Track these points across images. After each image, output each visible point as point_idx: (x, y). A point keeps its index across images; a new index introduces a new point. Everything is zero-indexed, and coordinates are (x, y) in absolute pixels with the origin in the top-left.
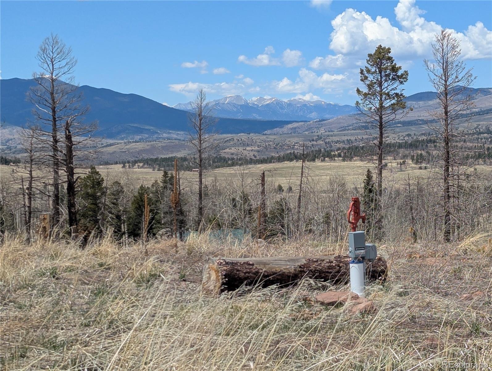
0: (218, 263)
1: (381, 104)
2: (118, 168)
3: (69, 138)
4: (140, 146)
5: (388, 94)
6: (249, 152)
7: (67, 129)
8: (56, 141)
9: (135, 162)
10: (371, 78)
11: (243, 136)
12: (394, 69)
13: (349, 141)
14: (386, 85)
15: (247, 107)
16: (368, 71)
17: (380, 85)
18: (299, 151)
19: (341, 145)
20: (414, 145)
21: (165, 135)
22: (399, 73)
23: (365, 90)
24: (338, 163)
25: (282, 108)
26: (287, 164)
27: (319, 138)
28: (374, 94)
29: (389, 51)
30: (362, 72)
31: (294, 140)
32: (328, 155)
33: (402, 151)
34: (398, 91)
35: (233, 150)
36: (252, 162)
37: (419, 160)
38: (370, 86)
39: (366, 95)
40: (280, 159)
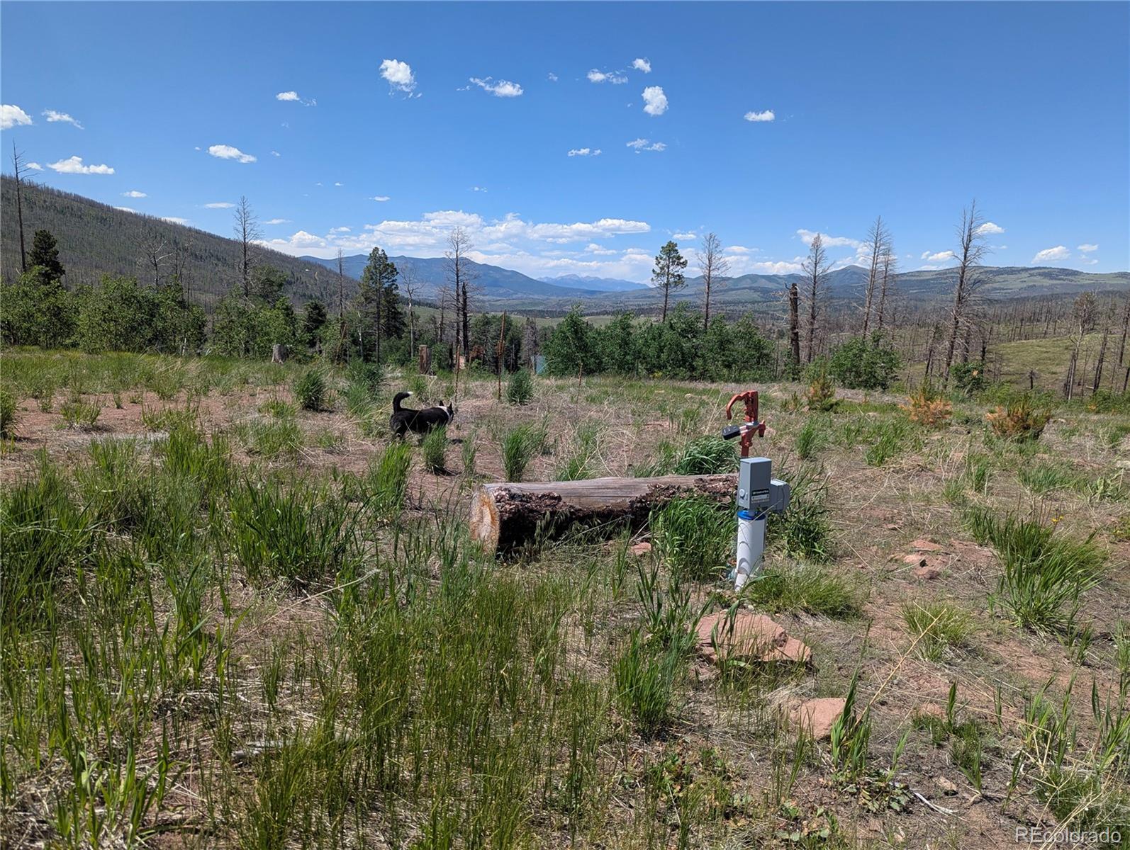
0: (496, 498)
1: (668, 281)
5: (673, 275)
10: (662, 262)
12: (679, 258)
13: (639, 305)
14: (671, 268)
16: (661, 258)
17: (668, 268)
19: (634, 307)
22: (682, 261)
23: (658, 271)
27: (621, 302)
28: (663, 274)
29: (676, 245)
30: (657, 258)
34: (679, 273)
38: (662, 268)
39: (658, 274)
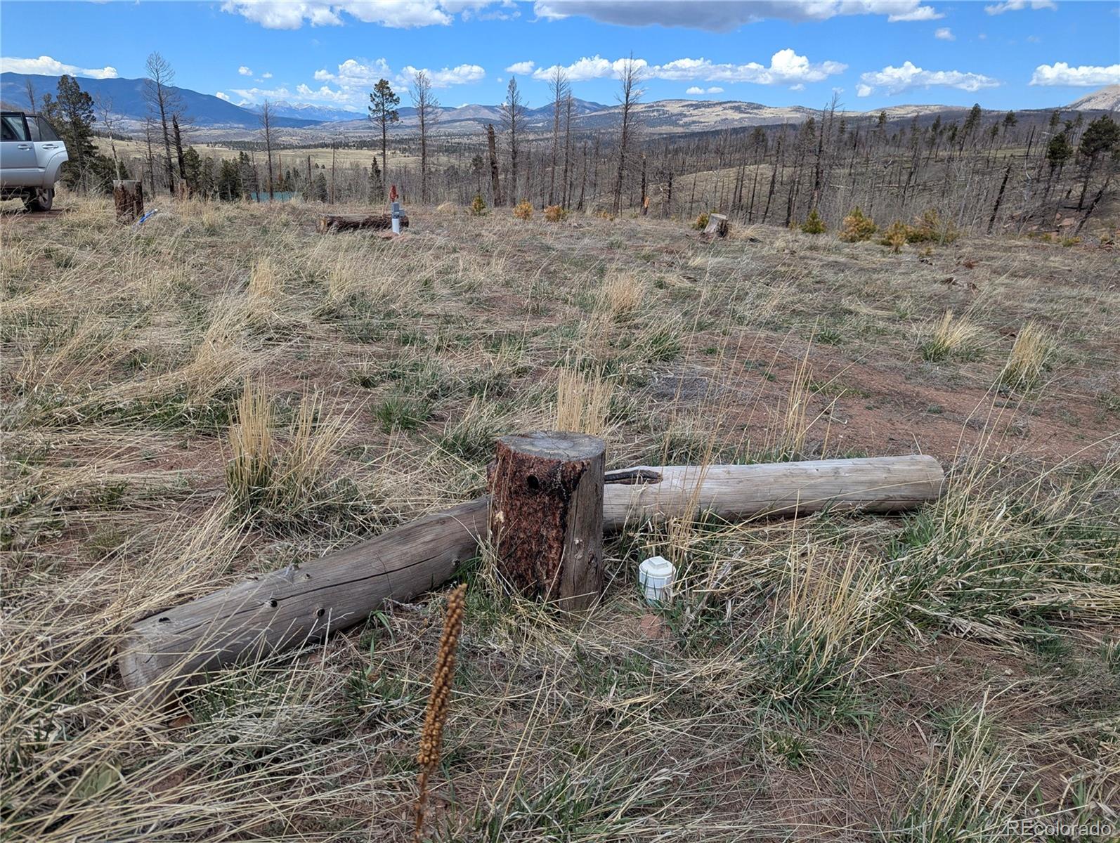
2: (205, 146)
3: (176, 127)
4: (219, 132)
5: (388, 111)
6: (295, 141)
7: (174, 120)
8: (165, 128)
9: (216, 143)
11: (290, 130)
12: (391, 95)
13: (360, 137)
14: (386, 105)
15: (290, 109)
16: (375, 95)
17: (383, 105)
18: (328, 141)
19: (355, 139)
20: (401, 141)
21: (236, 126)
22: (394, 98)
23: (374, 108)
24: (353, 151)
25: (315, 111)
26: (320, 149)
27: (341, 133)
28: (379, 111)
29: (387, 83)
30: (371, 96)
31: (324, 134)
32: (347, 145)
33: (393, 145)
34: (394, 109)
35: (283, 139)
36: (297, 147)
37: (404, 150)
38: (377, 105)
39: (374, 111)
40: (316, 146)
